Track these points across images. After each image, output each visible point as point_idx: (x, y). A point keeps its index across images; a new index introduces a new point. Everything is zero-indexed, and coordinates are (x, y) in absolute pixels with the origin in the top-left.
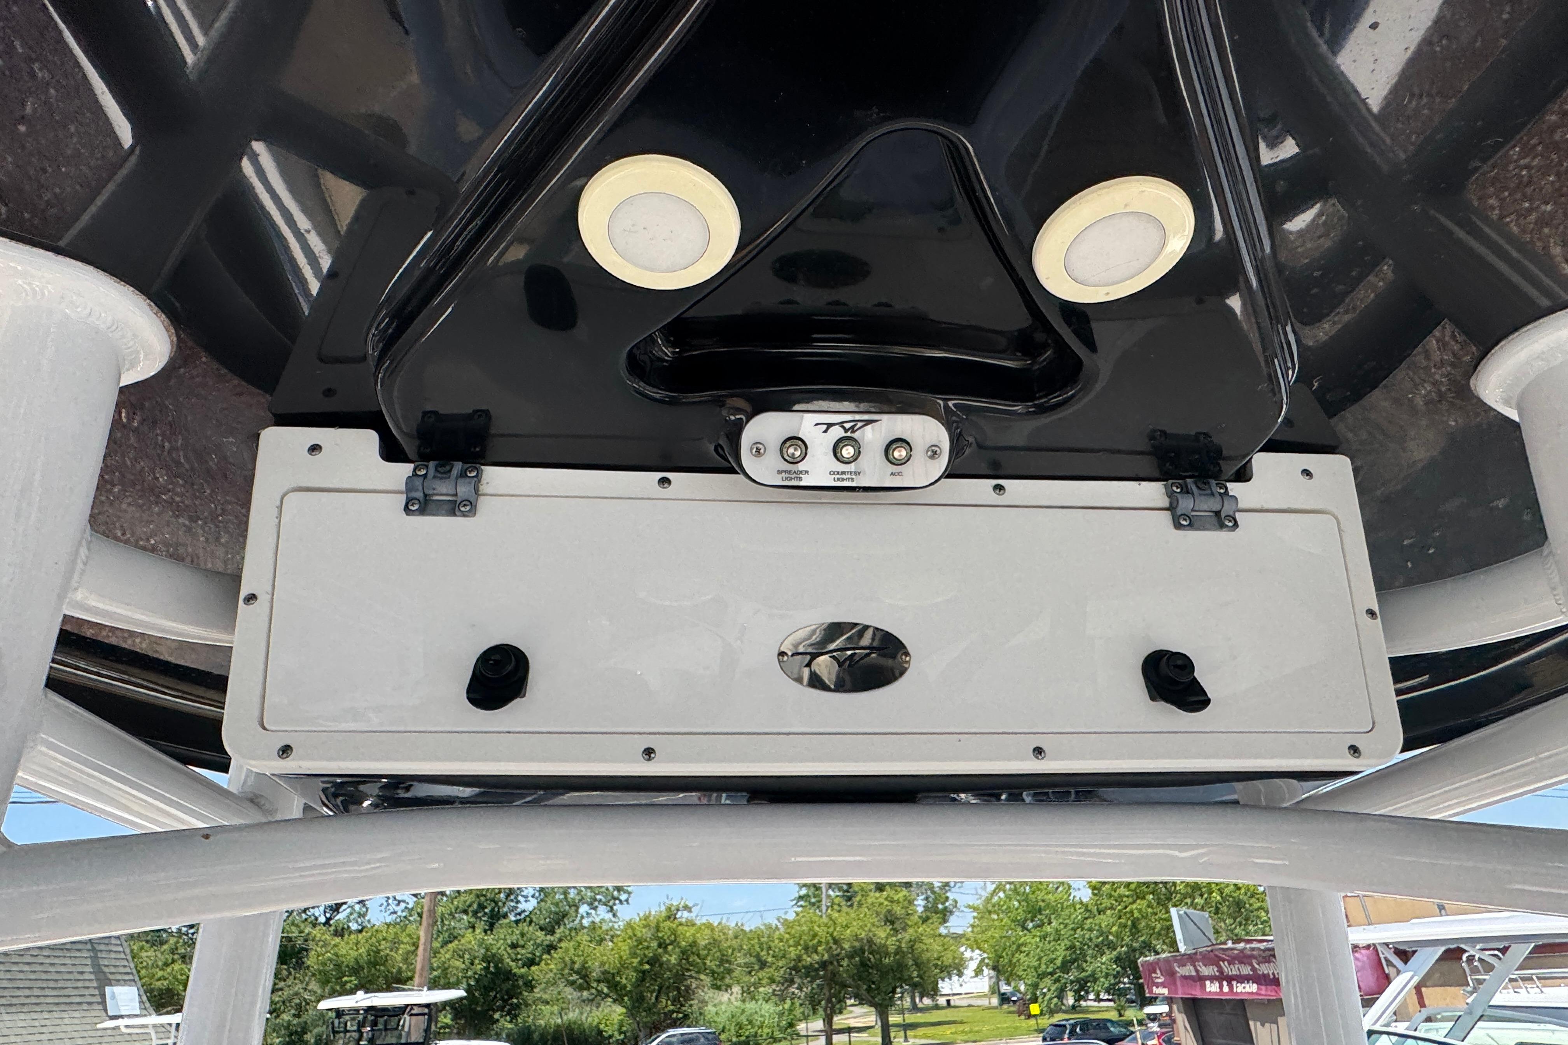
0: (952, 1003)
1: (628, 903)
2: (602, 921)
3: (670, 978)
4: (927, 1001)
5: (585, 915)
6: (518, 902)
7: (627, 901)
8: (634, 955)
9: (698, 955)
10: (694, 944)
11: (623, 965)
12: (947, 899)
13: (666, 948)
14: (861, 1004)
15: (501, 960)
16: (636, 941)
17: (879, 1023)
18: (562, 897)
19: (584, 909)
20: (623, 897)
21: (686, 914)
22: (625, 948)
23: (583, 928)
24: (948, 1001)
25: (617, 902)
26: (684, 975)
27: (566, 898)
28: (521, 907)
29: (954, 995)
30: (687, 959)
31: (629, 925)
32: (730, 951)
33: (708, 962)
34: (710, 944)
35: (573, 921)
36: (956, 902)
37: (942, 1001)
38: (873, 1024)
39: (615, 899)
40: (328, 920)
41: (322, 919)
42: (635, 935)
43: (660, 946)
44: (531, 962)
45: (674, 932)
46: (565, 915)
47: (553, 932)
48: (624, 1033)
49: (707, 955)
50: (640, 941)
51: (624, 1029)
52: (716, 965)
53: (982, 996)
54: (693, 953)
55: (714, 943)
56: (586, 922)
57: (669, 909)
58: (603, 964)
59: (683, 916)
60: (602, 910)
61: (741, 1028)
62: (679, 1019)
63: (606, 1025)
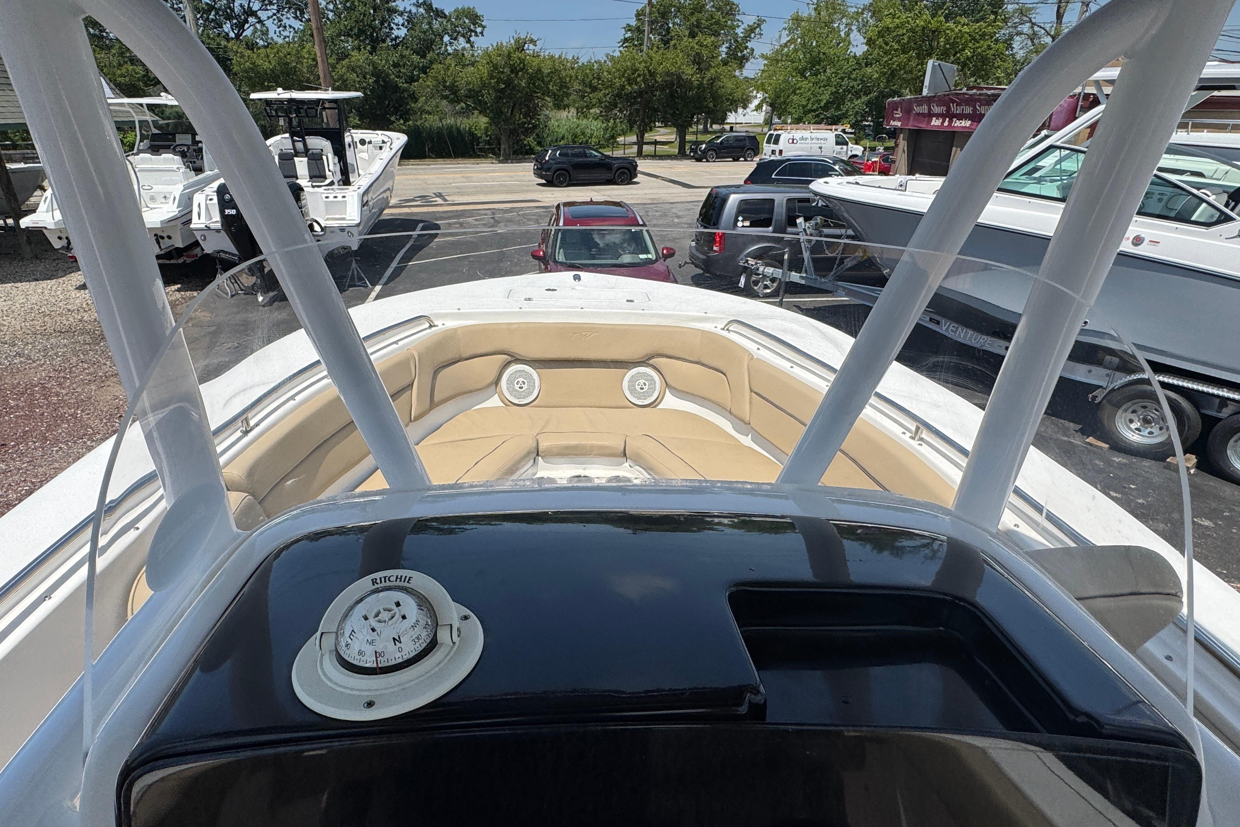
0: (734, 129)
1: (483, 35)
2: (464, 49)
3: (521, 98)
4: (716, 127)
5: (448, 43)
6: (392, 29)
7: (482, 33)
8: (491, 77)
9: (543, 81)
10: (539, 70)
11: (484, 86)
12: (746, 48)
13: (517, 74)
14: (666, 126)
15: (388, 75)
16: (493, 66)
17: (678, 140)
18: (427, 27)
19: (446, 38)
20: (479, 30)
21: (531, 47)
22: (485, 71)
23: (449, 54)
24: (731, 128)
25: (473, 34)
26: (531, 95)
27: (431, 28)
28: (396, 33)
29: (737, 123)
30: (534, 84)
31: (486, 53)
32: (568, 79)
33: (551, 87)
34: (551, 72)
35: (440, 48)
36: (753, 50)
37: (727, 127)
38: (673, 140)
39: (471, 31)
40: (238, 36)
41: (232, 35)
42: (492, 62)
43: (512, 72)
44: (412, 80)
45: (522, 61)
46: (432, 42)
47: (424, 56)
48: (490, 136)
49: (550, 81)
50: (495, 67)
51: (489, 133)
52: (557, 90)
53: (759, 125)
54: (539, 79)
55: (554, 71)
56: (450, 49)
57: (517, 41)
58: (468, 83)
59: (530, 48)
60: (462, 40)
61: (576, 137)
62: (530, 128)
63: (476, 130)
